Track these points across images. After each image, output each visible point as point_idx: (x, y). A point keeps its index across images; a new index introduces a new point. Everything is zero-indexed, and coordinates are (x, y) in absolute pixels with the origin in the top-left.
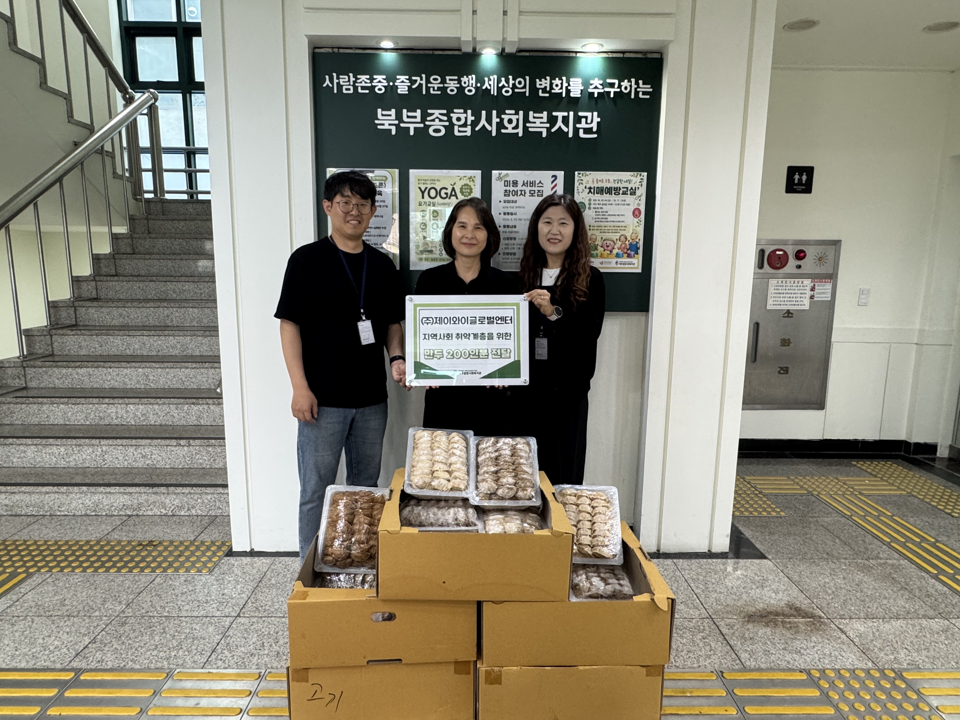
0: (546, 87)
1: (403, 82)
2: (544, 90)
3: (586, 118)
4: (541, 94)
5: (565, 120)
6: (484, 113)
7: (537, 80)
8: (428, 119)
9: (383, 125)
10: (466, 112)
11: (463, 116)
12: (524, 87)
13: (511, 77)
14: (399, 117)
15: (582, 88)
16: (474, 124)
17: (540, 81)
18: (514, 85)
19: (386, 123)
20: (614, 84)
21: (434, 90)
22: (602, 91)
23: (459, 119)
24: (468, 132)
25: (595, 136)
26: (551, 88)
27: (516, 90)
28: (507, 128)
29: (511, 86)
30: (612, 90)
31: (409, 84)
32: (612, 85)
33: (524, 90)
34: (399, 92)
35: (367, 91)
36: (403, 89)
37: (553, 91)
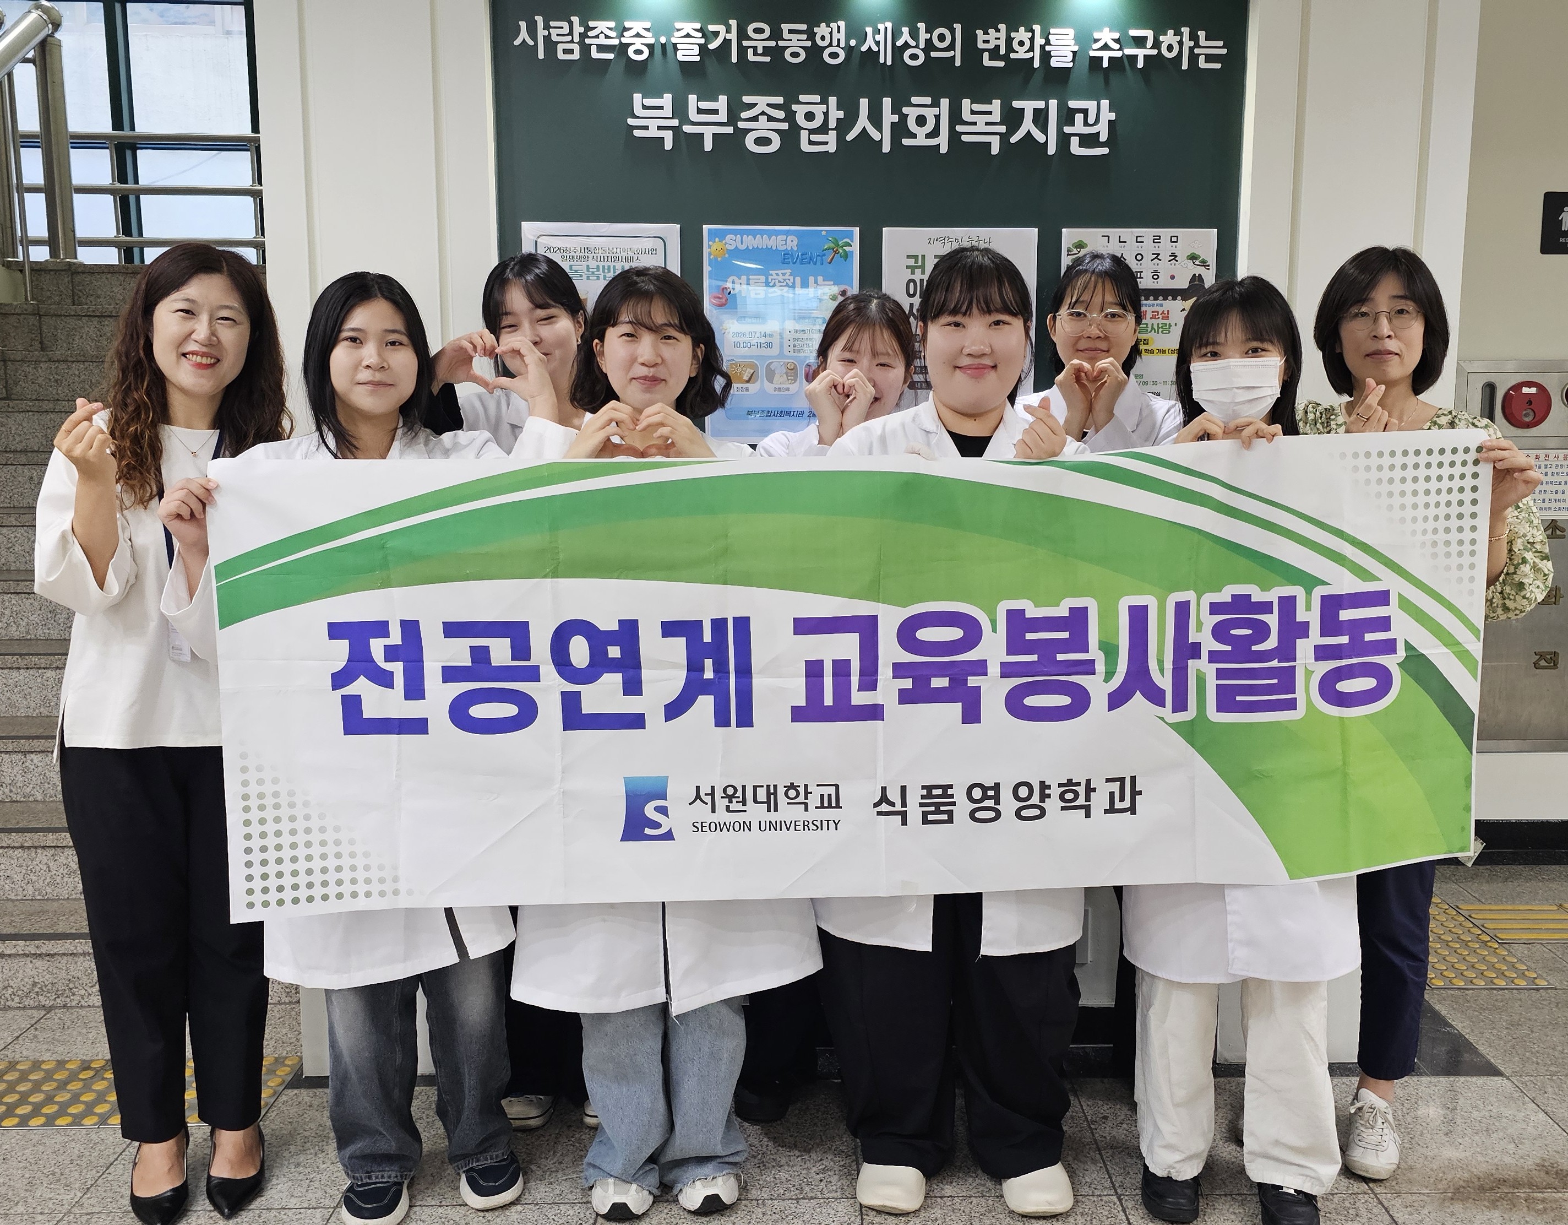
0: (997, 47)
1: (688, 36)
2: (994, 54)
3: (1085, 112)
4: (987, 62)
5: (1040, 118)
6: (864, 103)
8: (744, 115)
9: (646, 128)
10: (824, 101)
11: (819, 110)
12: (951, 47)
13: (921, 26)
14: (680, 110)
15: (1076, 48)
16: (844, 126)
17: (986, 33)
18: (929, 42)
19: (653, 124)
20: (1145, 38)
21: (755, 54)
22: (1119, 54)
23: (810, 116)
24: (831, 143)
25: (1105, 151)
26: (1010, 48)
27: (933, 54)
28: (914, 136)
29: (922, 45)
30: (1141, 53)
31: (702, 41)
32: (1140, 42)
33: (950, 54)
34: (680, 57)
35: (611, 56)
36: (689, 52)
37: (1013, 56)
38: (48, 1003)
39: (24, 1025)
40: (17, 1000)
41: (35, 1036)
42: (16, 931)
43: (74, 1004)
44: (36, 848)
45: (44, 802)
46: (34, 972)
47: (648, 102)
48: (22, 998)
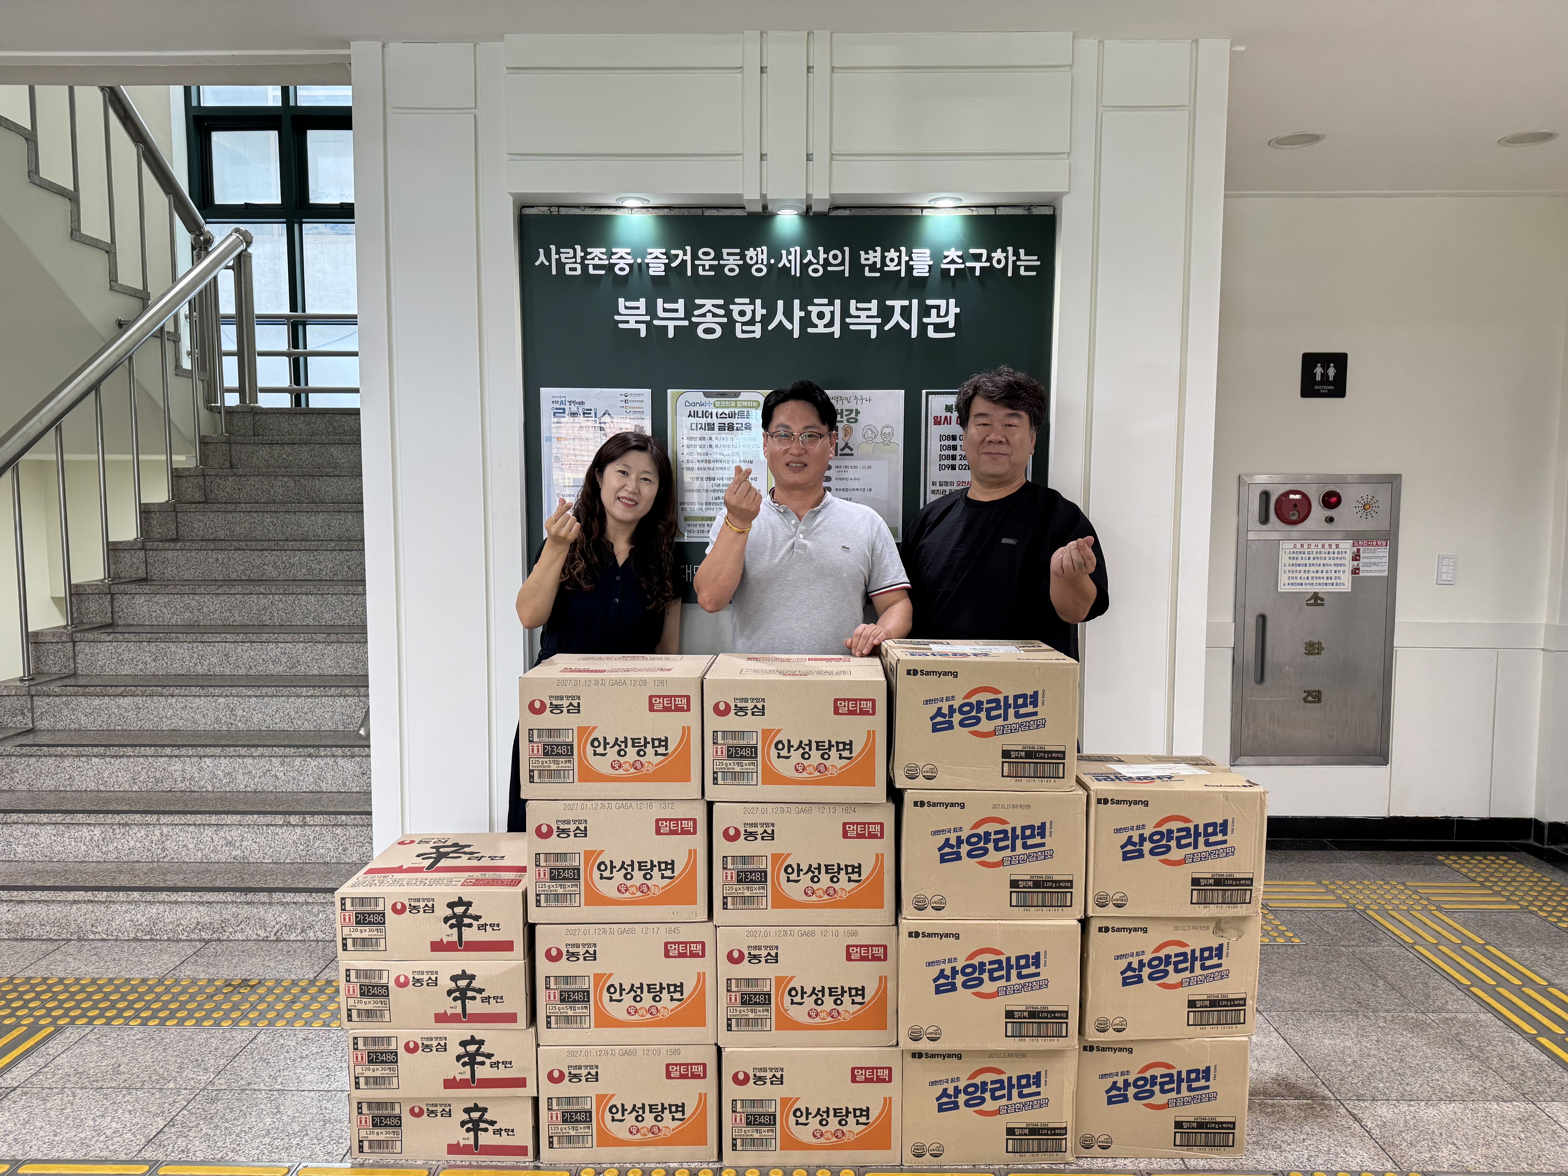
0: (875, 263)
1: (657, 258)
2: (873, 267)
3: (938, 307)
4: (868, 273)
5: (906, 312)
6: (780, 303)
7: (862, 253)
8: (696, 313)
9: (628, 322)
10: (752, 302)
11: (748, 309)
12: (842, 263)
13: (821, 249)
14: (651, 310)
15: (931, 263)
16: (766, 320)
17: (867, 253)
18: (826, 260)
19: (632, 319)
20: (981, 255)
21: (704, 270)
22: (962, 266)
23: (742, 313)
24: (757, 331)
25: (953, 335)
26: (884, 264)
27: (829, 268)
28: (816, 326)
29: (821, 262)
30: (978, 265)
31: (667, 261)
32: (977, 258)
33: (842, 268)
34: (651, 273)
35: (603, 272)
36: (657, 269)
37: (886, 269)
38: (207, 937)
39: (190, 952)
40: (186, 934)
41: (196, 961)
42: (187, 885)
43: (225, 938)
44: (204, 825)
45: (213, 792)
46: (198, 915)
47: (629, 304)
48: (189, 933)
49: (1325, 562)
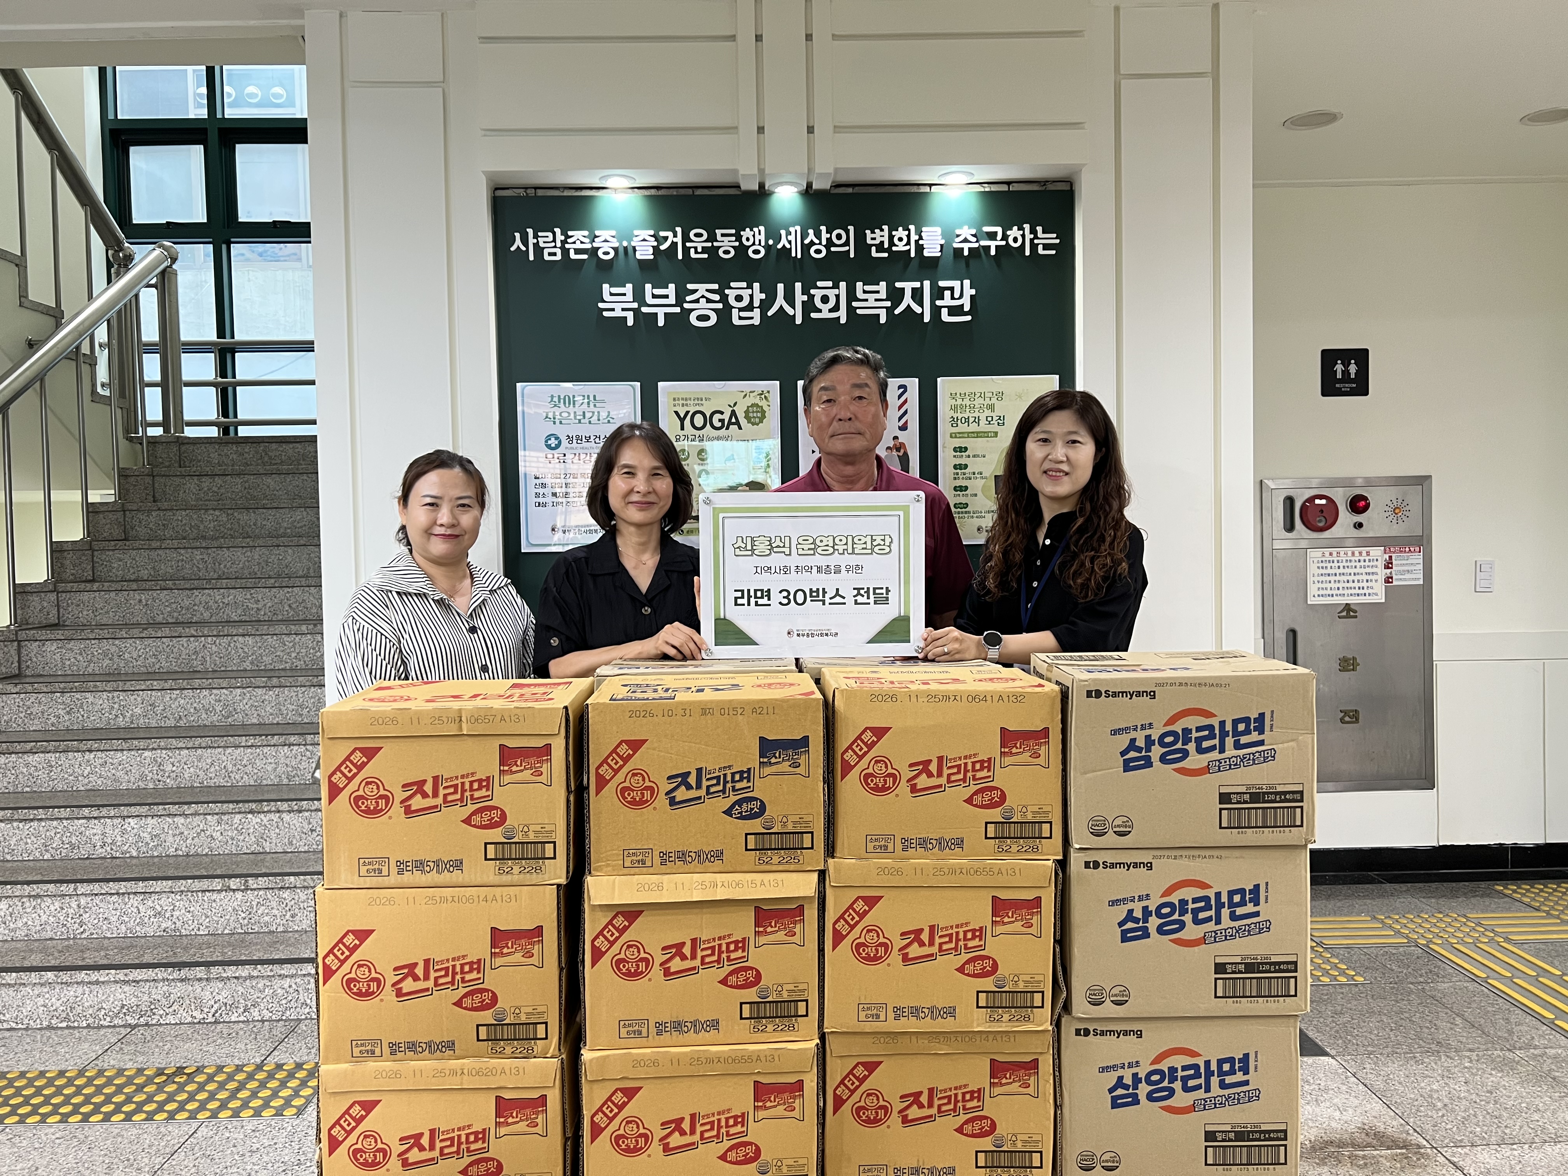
0: (882, 242)
1: (644, 240)
2: (880, 247)
3: (952, 289)
4: (874, 254)
5: (917, 295)
6: (781, 286)
7: (868, 232)
8: (688, 298)
9: (613, 310)
10: (750, 286)
11: (746, 293)
12: (847, 243)
13: (823, 228)
14: (639, 296)
15: (943, 241)
16: (765, 305)
17: (873, 232)
18: (829, 240)
19: (618, 307)
20: (995, 233)
21: (696, 252)
22: (976, 245)
23: (739, 298)
24: (755, 318)
25: (968, 318)
26: (892, 243)
27: (833, 249)
28: (820, 311)
29: (824, 242)
30: (992, 244)
31: (655, 244)
32: (992, 236)
33: (847, 248)
34: (638, 256)
35: (585, 257)
36: (645, 253)
37: (894, 249)
38: (133, 1022)
39: (114, 1039)
40: (108, 1019)
41: (121, 1049)
42: (109, 962)
43: (154, 1021)
44: (129, 894)
45: (138, 857)
46: (123, 996)
47: (614, 290)
48: (112, 1018)
49: (1356, 571)
